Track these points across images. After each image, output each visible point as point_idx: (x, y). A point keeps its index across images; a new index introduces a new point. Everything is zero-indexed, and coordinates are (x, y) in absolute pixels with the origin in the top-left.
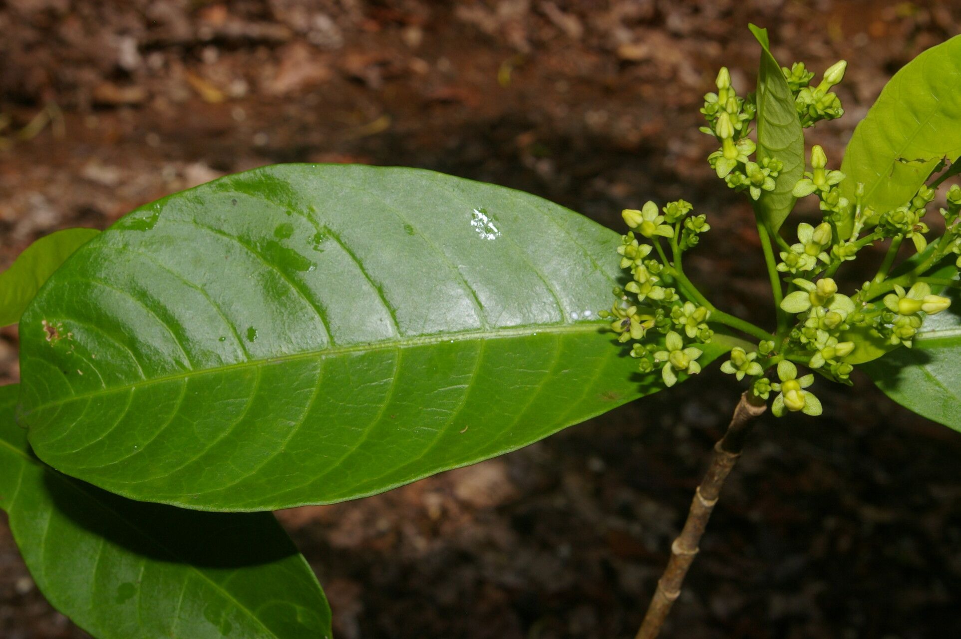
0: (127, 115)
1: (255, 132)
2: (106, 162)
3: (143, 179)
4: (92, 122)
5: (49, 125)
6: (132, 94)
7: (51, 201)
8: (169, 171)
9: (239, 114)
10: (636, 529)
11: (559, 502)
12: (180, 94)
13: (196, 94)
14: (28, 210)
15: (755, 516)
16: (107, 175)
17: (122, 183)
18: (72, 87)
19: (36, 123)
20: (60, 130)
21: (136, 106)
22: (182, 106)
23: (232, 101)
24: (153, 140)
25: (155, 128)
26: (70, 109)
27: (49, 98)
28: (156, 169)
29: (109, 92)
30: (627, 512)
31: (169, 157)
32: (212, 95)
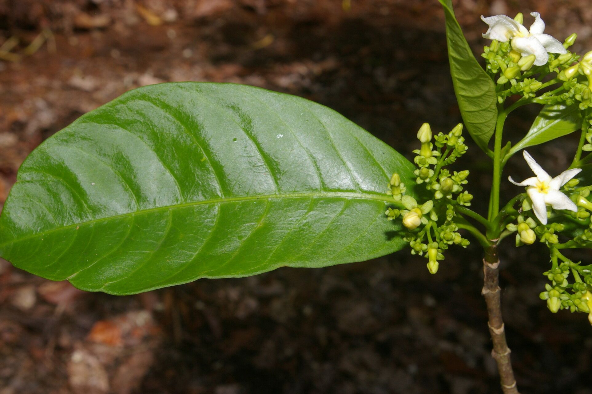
0: (97, 35)
1: (184, 47)
2: (85, 73)
3: (111, 86)
4: (74, 41)
5: (45, 43)
6: (100, 21)
7: (50, 105)
8: (128, 78)
9: (172, 33)
10: (459, 350)
11: (407, 331)
12: (132, 20)
13: (143, 19)
14: (34, 113)
15: (538, 338)
16: (87, 83)
17: (97, 89)
18: (60, 16)
19: (37, 42)
20: (52, 47)
21: (102, 29)
22: (133, 28)
23: (167, 24)
24: (115, 54)
25: (116, 45)
26: (59, 32)
27: (44, 24)
28: (119, 78)
29: (85, 20)
30: (453, 338)
31: (127, 68)
32: (153, 20)
